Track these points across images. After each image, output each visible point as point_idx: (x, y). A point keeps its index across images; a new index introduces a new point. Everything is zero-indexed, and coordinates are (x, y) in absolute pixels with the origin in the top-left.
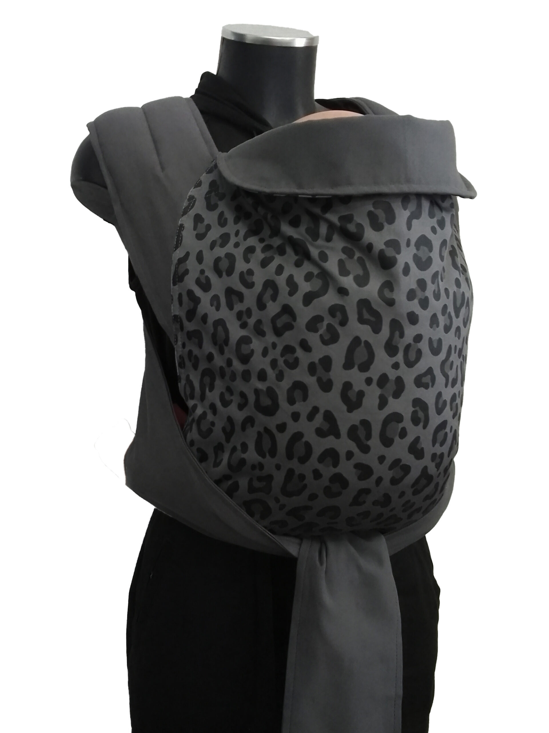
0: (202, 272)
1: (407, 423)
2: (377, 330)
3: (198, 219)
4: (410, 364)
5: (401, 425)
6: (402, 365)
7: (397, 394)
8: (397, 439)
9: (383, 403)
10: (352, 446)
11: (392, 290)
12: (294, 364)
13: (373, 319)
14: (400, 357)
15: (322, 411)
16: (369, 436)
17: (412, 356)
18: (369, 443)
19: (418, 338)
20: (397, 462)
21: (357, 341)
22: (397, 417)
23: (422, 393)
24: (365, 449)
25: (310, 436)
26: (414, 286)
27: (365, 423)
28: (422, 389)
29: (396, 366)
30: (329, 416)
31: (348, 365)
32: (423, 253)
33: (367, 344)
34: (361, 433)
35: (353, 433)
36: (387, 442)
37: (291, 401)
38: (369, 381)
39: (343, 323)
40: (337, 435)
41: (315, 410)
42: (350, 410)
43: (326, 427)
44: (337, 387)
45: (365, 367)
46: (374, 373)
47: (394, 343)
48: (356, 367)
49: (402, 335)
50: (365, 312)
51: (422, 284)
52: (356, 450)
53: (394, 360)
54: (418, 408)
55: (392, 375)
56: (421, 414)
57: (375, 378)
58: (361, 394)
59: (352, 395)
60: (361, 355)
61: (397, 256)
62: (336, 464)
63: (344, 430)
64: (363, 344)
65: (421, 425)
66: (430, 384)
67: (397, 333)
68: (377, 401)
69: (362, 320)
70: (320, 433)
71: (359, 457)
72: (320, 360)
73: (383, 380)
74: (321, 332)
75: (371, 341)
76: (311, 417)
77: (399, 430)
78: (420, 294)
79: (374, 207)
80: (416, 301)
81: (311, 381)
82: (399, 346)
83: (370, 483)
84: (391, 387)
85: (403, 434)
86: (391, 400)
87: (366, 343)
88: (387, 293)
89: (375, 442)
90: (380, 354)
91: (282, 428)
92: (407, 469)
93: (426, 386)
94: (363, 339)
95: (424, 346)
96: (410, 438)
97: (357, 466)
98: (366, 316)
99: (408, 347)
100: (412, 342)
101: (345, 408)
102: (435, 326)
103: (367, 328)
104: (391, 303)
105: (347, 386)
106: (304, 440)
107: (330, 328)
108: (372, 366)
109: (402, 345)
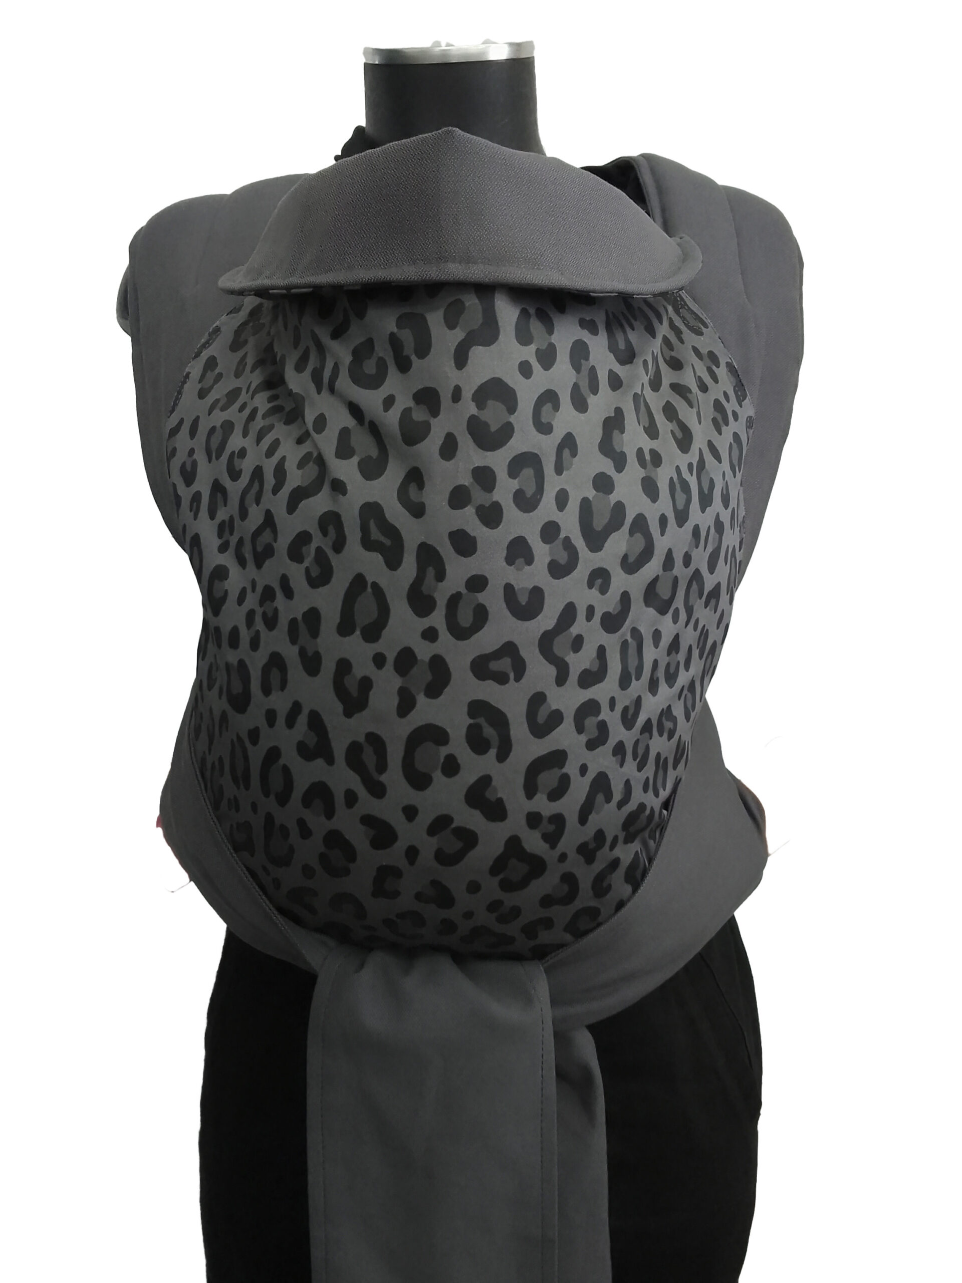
0: (191, 452)
1: (458, 746)
2: (393, 562)
3: (211, 363)
4: (461, 633)
5: (444, 751)
6: (445, 635)
7: (435, 689)
8: (438, 776)
9: (406, 705)
10: (354, 782)
11: (421, 486)
12: (271, 622)
13: (388, 542)
14: (437, 619)
15: (305, 712)
16: (382, 767)
17: (465, 618)
18: (384, 778)
19: (477, 583)
20: (443, 821)
21: (359, 582)
22: (438, 735)
23: (489, 691)
24: (378, 790)
25: (290, 757)
26: (466, 480)
27: (375, 741)
28: (490, 683)
29: (430, 635)
30: (316, 722)
31: (345, 627)
32: (494, 414)
33: (378, 592)
34: (369, 758)
35: (354, 756)
36: (418, 780)
37: (267, 690)
38: (379, 660)
39: (339, 546)
40: (330, 760)
41: (296, 708)
42: (348, 714)
43: (312, 741)
44: (328, 667)
45: (372, 633)
46: (389, 645)
47: (425, 589)
48: (358, 632)
49: (441, 575)
50: (372, 524)
51: (485, 477)
52: (361, 790)
53: (427, 622)
54: (481, 721)
55: (424, 651)
56: (489, 732)
57: (391, 657)
58: (366, 684)
59: (351, 684)
60: (366, 609)
61: (432, 421)
62: (330, 813)
63: (339, 749)
64: (369, 590)
65: (493, 752)
66: (512, 676)
67: (431, 572)
68: (396, 700)
69: (368, 544)
70: (305, 752)
71: (368, 804)
72: (305, 615)
73: (406, 660)
74: (306, 563)
75: (383, 583)
76: (291, 721)
77: (442, 760)
78: (479, 497)
79: (398, 326)
80: (470, 510)
81: (290, 653)
82: (436, 596)
83: (394, 855)
84: (421, 675)
85: (451, 767)
86: (421, 699)
87: (375, 585)
88: (413, 490)
89: (394, 780)
90: (400, 609)
91: (254, 736)
92: (469, 839)
93: (502, 679)
94: (370, 579)
95: (492, 598)
96: (468, 777)
97: (368, 820)
98: (376, 534)
99: (454, 601)
100: (464, 591)
101: (340, 707)
102: (520, 561)
103: (377, 558)
104: (418, 510)
105: (344, 667)
106: (282, 761)
107: (321, 557)
108: (385, 633)
109: (442, 594)
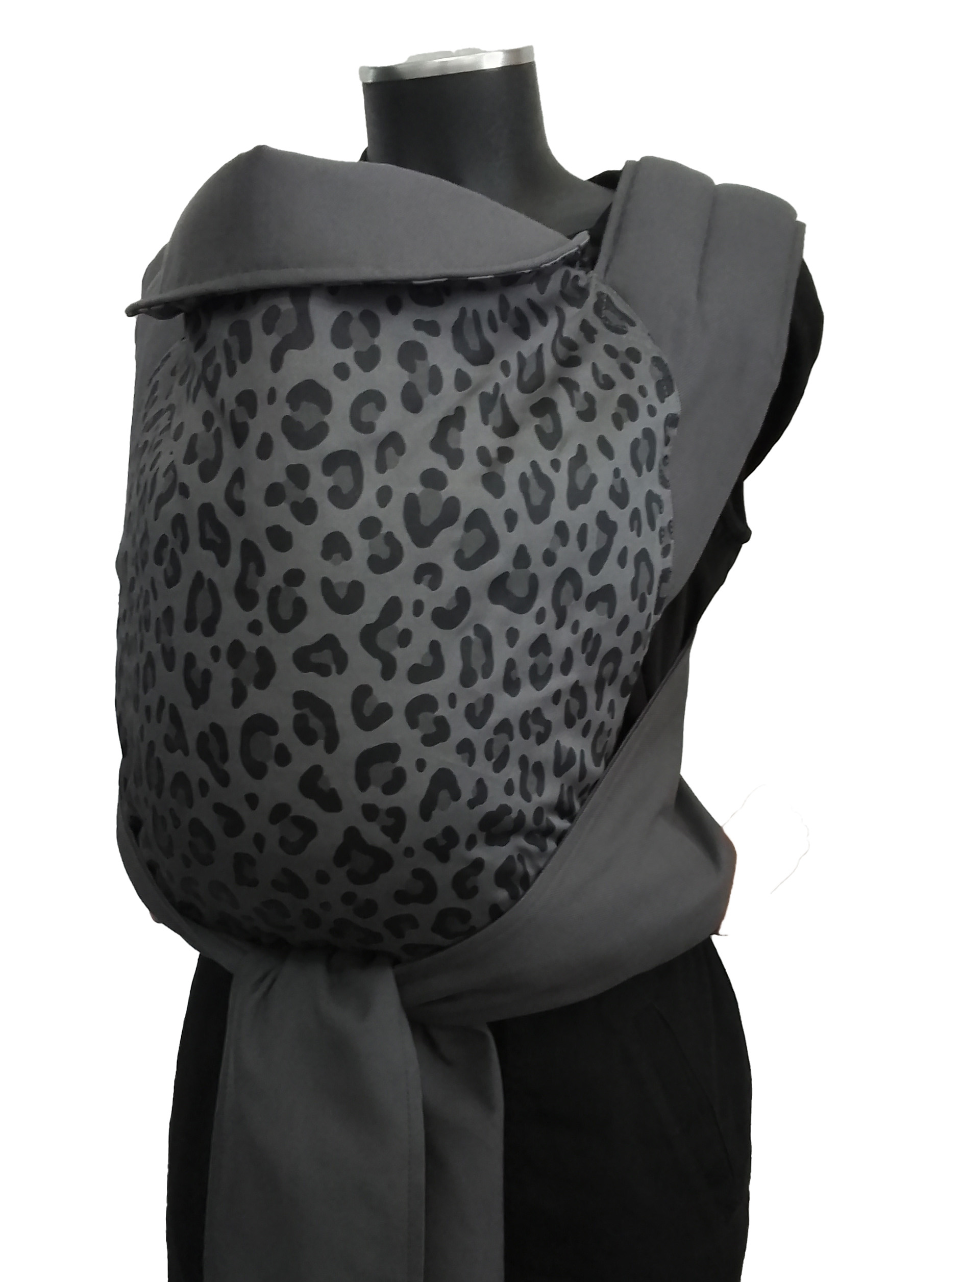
1: (286, 735)
2: (223, 559)
4: (283, 626)
5: (275, 740)
6: (268, 628)
7: (262, 681)
8: (272, 765)
9: (239, 695)
10: (205, 770)
11: (243, 486)
13: (219, 541)
14: (261, 612)
15: (168, 705)
16: (225, 757)
17: (286, 611)
18: (227, 767)
19: (295, 577)
20: (280, 812)
21: (199, 580)
22: (265, 724)
23: (311, 682)
24: (224, 780)
25: (160, 750)
26: (281, 477)
27: (216, 729)
28: (312, 675)
29: (255, 627)
30: (175, 715)
31: (190, 623)
32: (308, 416)
33: (214, 587)
34: (213, 746)
35: (203, 746)
36: (257, 771)
38: (215, 653)
39: (184, 546)
40: (186, 752)
41: (162, 702)
42: (195, 705)
43: (173, 733)
44: (180, 661)
45: (209, 629)
46: (223, 638)
48: (199, 627)
49: (261, 570)
50: (207, 524)
51: (299, 475)
52: (211, 781)
53: (251, 616)
54: (307, 711)
55: (251, 644)
56: (315, 723)
57: (224, 648)
58: (207, 676)
59: (196, 676)
60: (204, 604)
61: (251, 422)
62: (190, 802)
63: (191, 740)
64: (206, 585)
65: (320, 744)
66: (334, 668)
67: (252, 567)
68: (230, 692)
69: (206, 544)
70: (169, 744)
71: (217, 792)
72: (165, 613)
73: (236, 651)
74: (165, 564)
75: (216, 579)
76: (159, 716)
77: (274, 749)
78: (293, 494)
80: (285, 506)
81: (157, 651)
82: (258, 589)
83: (245, 843)
84: (250, 666)
85: (283, 756)
86: (251, 690)
87: (210, 581)
88: (236, 491)
89: (235, 767)
90: (229, 602)
92: (308, 828)
93: (323, 671)
94: (206, 577)
95: (310, 592)
96: (299, 766)
97: (219, 808)
98: (210, 534)
99: (275, 592)
100: (282, 585)
101: (189, 700)
102: (337, 556)
103: (210, 555)
104: (238, 508)
105: (190, 660)
106: (156, 755)
107: (174, 558)
108: (220, 627)
109: (263, 587)
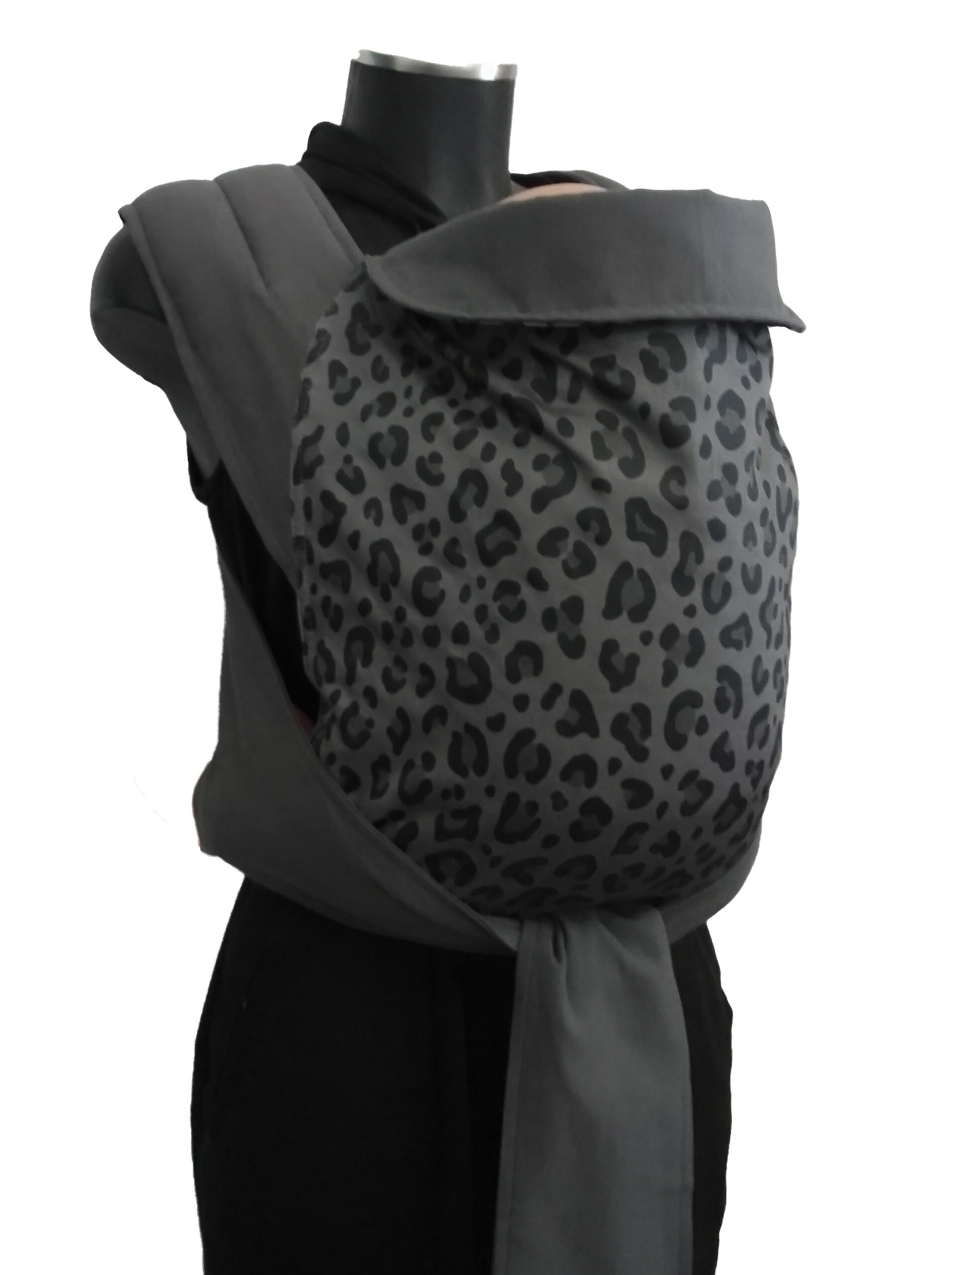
0: (348, 459)
1: (708, 709)
2: (658, 549)
3: (336, 369)
4: (713, 608)
5: (699, 713)
6: (701, 610)
7: (692, 660)
8: (692, 736)
9: (670, 674)
10: (618, 749)
11: (682, 482)
12: (517, 613)
13: (652, 532)
14: (696, 597)
15: (567, 692)
16: (646, 732)
17: (716, 596)
18: (648, 743)
19: (725, 564)
20: (691, 776)
21: (625, 570)
22: (692, 699)
23: (731, 657)
24: (640, 755)
25: (547, 735)
27: (642, 712)
28: (732, 649)
29: (690, 611)
30: (579, 701)
31: (612, 610)
32: (731, 420)
33: (644, 576)
34: (635, 727)
35: (620, 727)
36: (676, 741)
37: (513, 676)
38: (646, 638)
39: (602, 539)
40: (594, 733)
41: (555, 690)
42: (615, 688)
43: (574, 717)
44: (594, 648)
45: (639, 614)
46: (655, 623)
47: (687, 573)
48: (625, 614)
49: (700, 559)
50: (638, 517)
51: (730, 471)
52: (625, 757)
53: (687, 601)
54: (725, 684)
55: (685, 626)
56: (730, 693)
57: (657, 632)
58: (633, 660)
59: (618, 662)
60: (632, 593)
61: (692, 426)
62: (591, 781)
63: (604, 723)
64: (635, 575)
65: (731, 711)
66: (744, 642)
67: (692, 556)
68: (660, 672)
69: (633, 534)
70: (565, 729)
71: (631, 768)
72: (564, 605)
73: (670, 635)
74: (563, 556)
75: (649, 569)
76: (548, 702)
77: (696, 721)
78: (727, 490)
79: (650, 343)
80: (722, 502)
81: (547, 641)
82: (696, 577)
83: (646, 814)
84: (683, 646)
85: (702, 727)
86: (682, 668)
87: (642, 572)
88: (674, 487)
89: (657, 743)
90: (665, 590)
91: (497, 723)
92: (707, 788)
93: (738, 645)
94: (636, 566)
95: (734, 576)
96: (713, 735)
97: (630, 784)
98: (641, 526)
99: (709, 581)
100: (716, 570)
101: (605, 684)
102: (750, 543)
103: (643, 548)
104: (681, 504)
105: (610, 647)
106: (536, 741)
107: (580, 549)
108: (652, 614)
109: (699, 574)
